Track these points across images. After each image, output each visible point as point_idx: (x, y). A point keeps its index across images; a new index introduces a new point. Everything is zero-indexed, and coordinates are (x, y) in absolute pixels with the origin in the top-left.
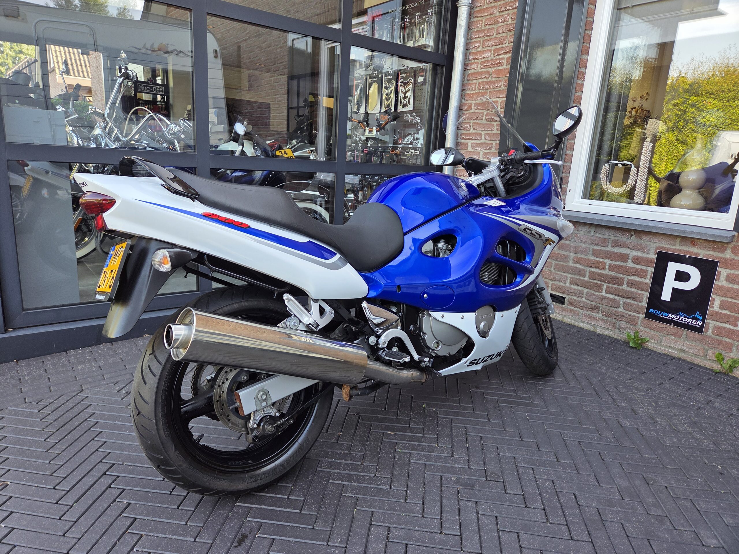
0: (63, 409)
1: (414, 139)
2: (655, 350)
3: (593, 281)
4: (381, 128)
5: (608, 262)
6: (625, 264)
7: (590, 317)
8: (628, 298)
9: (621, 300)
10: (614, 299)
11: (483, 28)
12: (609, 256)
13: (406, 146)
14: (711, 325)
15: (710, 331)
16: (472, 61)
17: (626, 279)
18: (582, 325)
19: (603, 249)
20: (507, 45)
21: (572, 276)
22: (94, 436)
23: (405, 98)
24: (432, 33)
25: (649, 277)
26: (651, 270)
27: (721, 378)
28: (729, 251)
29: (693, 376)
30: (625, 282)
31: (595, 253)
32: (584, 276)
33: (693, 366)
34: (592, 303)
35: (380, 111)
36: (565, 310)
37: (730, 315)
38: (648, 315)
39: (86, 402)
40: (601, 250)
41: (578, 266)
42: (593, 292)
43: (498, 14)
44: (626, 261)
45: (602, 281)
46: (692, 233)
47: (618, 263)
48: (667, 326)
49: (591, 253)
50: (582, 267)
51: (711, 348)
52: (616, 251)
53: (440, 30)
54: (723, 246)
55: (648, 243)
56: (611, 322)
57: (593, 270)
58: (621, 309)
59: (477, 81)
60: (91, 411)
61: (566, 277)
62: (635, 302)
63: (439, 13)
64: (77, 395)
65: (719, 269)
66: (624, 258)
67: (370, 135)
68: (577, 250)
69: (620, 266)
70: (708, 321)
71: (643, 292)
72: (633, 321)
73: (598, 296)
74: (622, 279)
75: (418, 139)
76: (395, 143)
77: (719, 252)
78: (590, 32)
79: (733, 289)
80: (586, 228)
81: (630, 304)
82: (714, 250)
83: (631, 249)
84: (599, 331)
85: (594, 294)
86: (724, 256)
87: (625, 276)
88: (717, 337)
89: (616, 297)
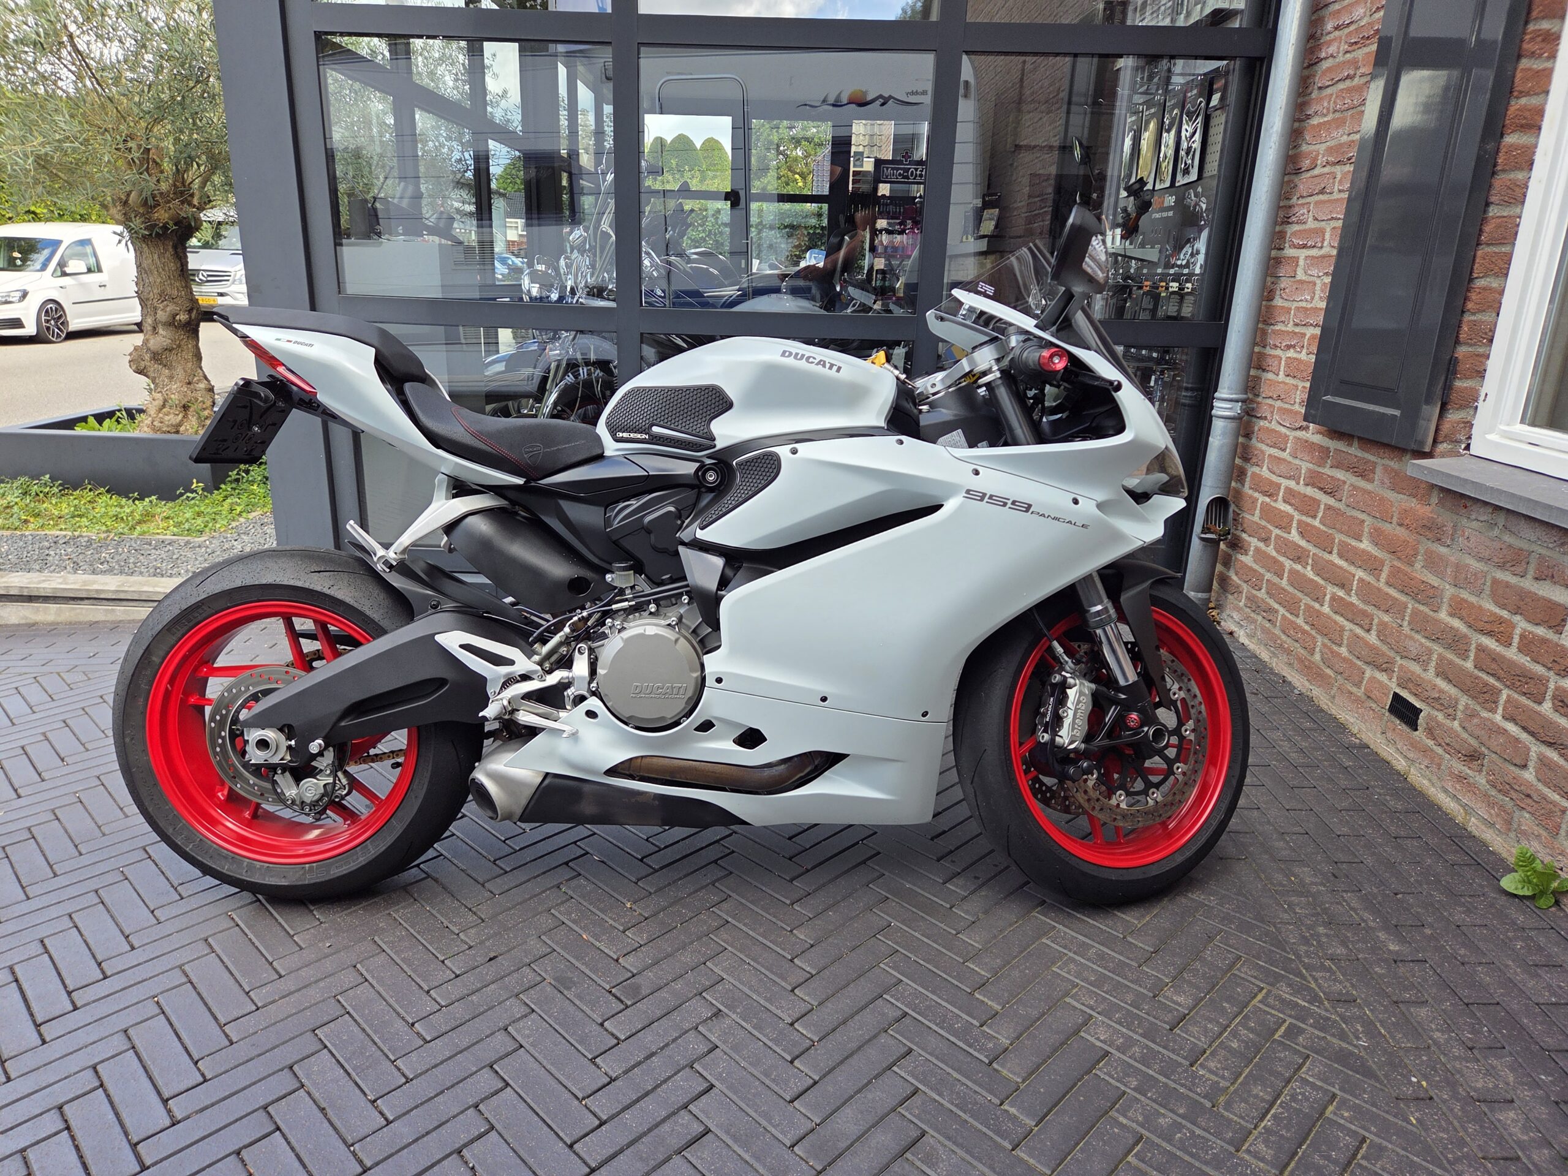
1: (1192, 255)
3: (1480, 674)
5: (1521, 625)
8: (1550, 744)
9: (1536, 749)
10: (1517, 740)
12: (1522, 604)
13: (1180, 271)
17: (1551, 685)
18: (1439, 798)
19: (1513, 580)
21: (1440, 650)
23: (1188, 151)
31: (1496, 591)
32: (1464, 656)
34: (1470, 739)
36: (1414, 745)
40: (1509, 585)
41: (1456, 623)
42: (1477, 707)
45: (1499, 679)
47: (1539, 631)
49: (1487, 590)
50: (1463, 628)
52: (1540, 593)
56: (1502, 807)
57: (1486, 641)
58: (1529, 775)
59: (1334, 90)
66: (1557, 616)
68: (1459, 576)
69: (1544, 641)
73: (1484, 723)
74: (1543, 682)
75: (1197, 252)
80: (1485, 515)
81: (1550, 765)
84: (1473, 824)
85: (1478, 715)
87: (1552, 674)
89: (1524, 736)
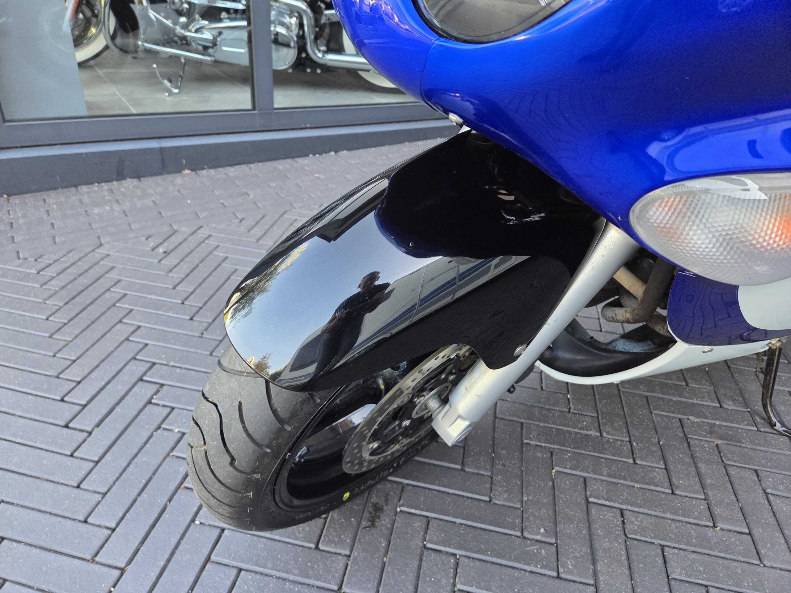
0: (73, 271)
22: (121, 316)
39: (107, 263)
60: (115, 277)
64: (93, 251)
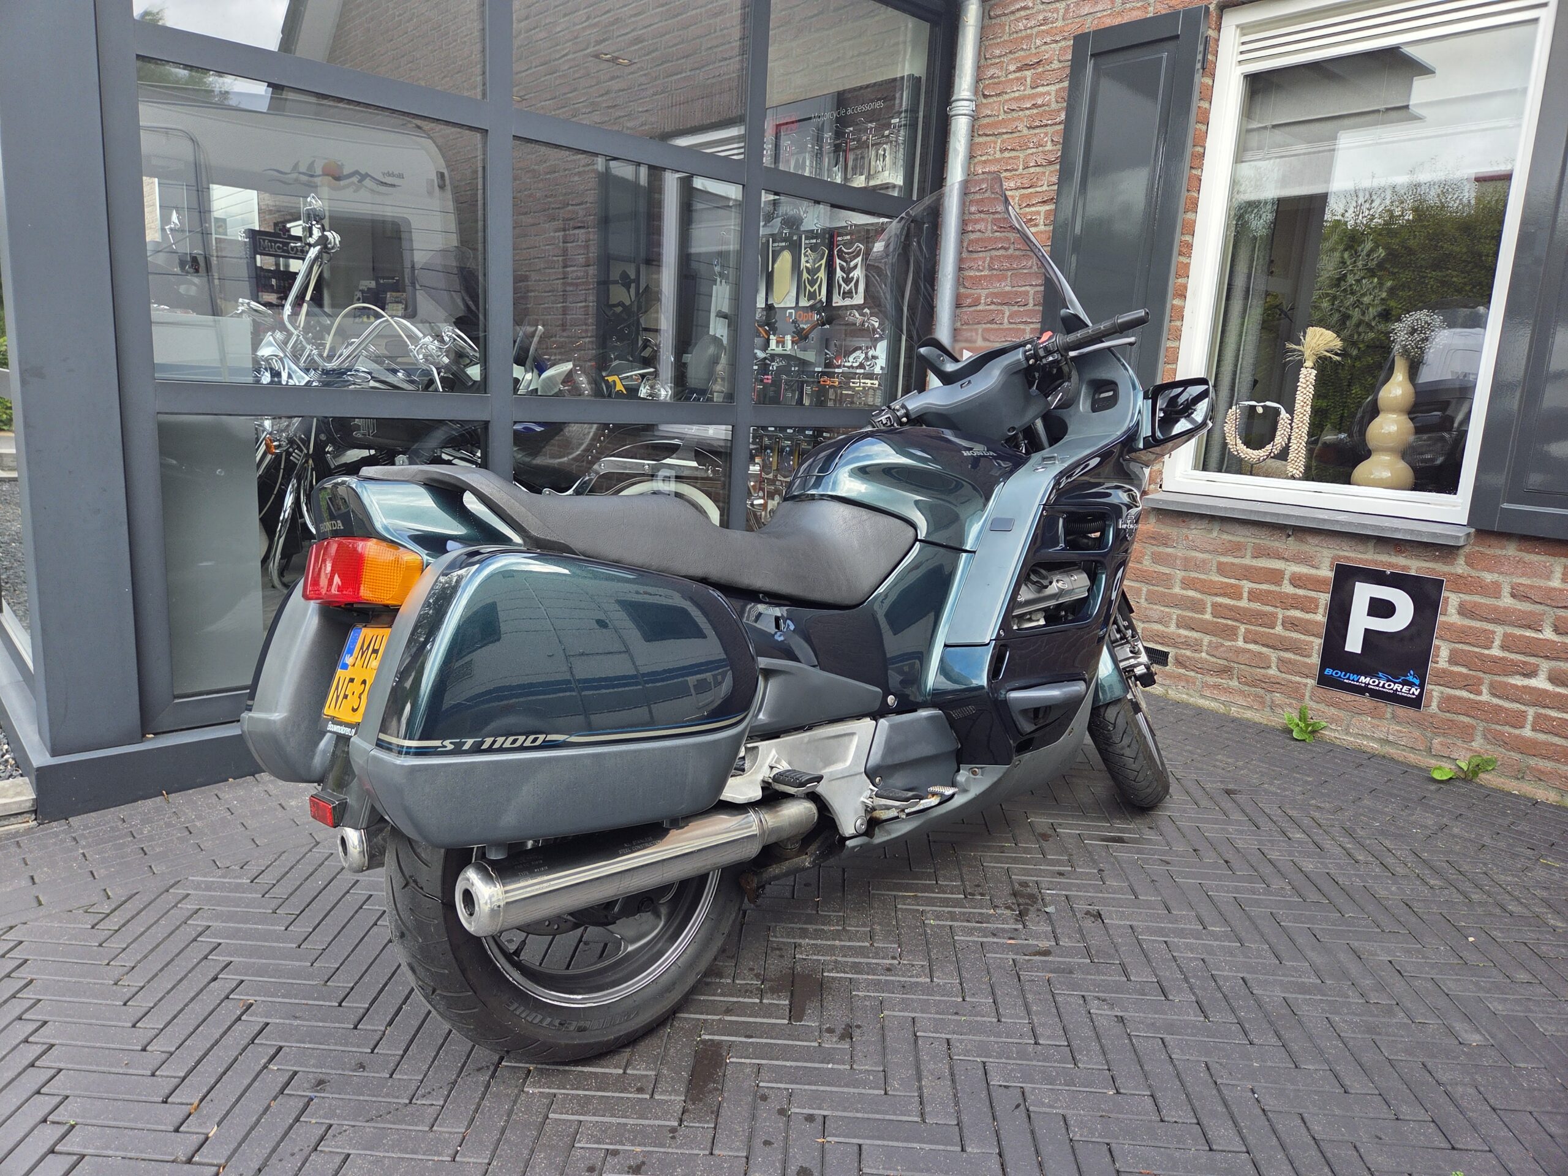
1: (867, 359)
2: (1338, 742)
3: (1218, 620)
4: (801, 336)
5: (1247, 585)
6: (1277, 589)
7: (1216, 686)
8: (1286, 650)
9: (1273, 655)
10: (1259, 653)
11: (998, 155)
12: (1249, 573)
13: (851, 370)
14: (1435, 694)
15: (1434, 705)
16: (977, 216)
17: (1280, 616)
18: (1202, 702)
19: (1237, 561)
20: (1045, 188)
21: (1180, 612)
23: (847, 281)
24: (901, 162)
25: (1321, 610)
26: (1325, 598)
27: (1459, 787)
28: (1461, 561)
29: (1410, 786)
30: (1279, 622)
31: (1222, 569)
32: (1203, 612)
33: (1407, 768)
34: (1219, 661)
35: (797, 303)
36: (1169, 676)
37: (1468, 675)
38: (1324, 681)
40: (1233, 564)
41: (1191, 593)
42: (1220, 640)
43: (1025, 131)
44: (1279, 583)
45: (1237, 620)
46: (1397, 530)
47: (1264, 587)
48: (1358, 698)
49: (1214, 568)
50: (1198, 595)
51: (1437, 735)
52: (1260, 565)
53: (914, 154)
54: (1451, 553)
55: (1318, 549)
56: (1256, 696)
57: (1220, 600)
58: (1273, 671)
59: (988, 254)
61: (1169, 615)
62: (1298, 658)
63: (912, 126)
65: (1445, 594)
66: (1276, 577)
67: (779, 350)
68: (1188, 564)
69: (1269, 592)
70: (1430, 687)
71: (1312, 639)
72: (1295, 692)
73: (1230, 648)
74: (1274, 616)
75: (874, 357)
76: (829, 364)
77: (1444, 563)
78: (1198, 172)
79: (1470, 628)
80: (1204, 524)
81: (1290, 661)
82: (1435, 559)
83: (1287, 560)
84: (1234, 711)
85: (1222, 645)
86: (1453, 571)
87: (1279, 610)
88: (1448, 714)
89: (1264, 650)
